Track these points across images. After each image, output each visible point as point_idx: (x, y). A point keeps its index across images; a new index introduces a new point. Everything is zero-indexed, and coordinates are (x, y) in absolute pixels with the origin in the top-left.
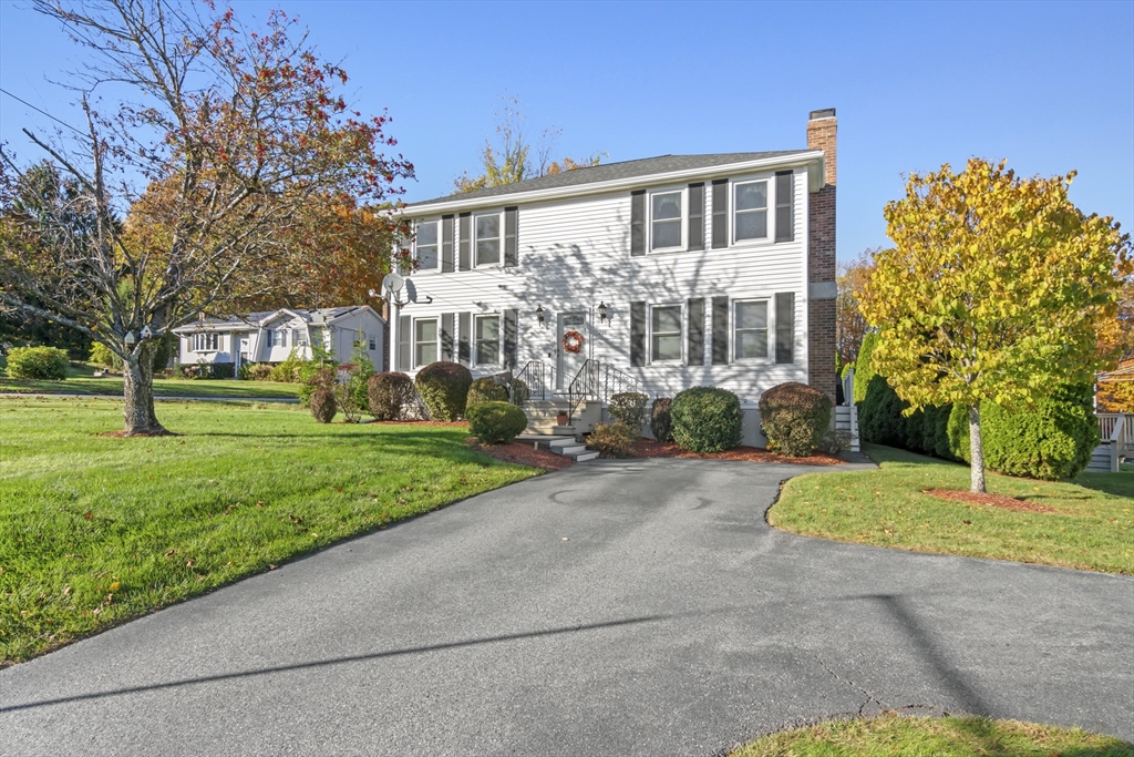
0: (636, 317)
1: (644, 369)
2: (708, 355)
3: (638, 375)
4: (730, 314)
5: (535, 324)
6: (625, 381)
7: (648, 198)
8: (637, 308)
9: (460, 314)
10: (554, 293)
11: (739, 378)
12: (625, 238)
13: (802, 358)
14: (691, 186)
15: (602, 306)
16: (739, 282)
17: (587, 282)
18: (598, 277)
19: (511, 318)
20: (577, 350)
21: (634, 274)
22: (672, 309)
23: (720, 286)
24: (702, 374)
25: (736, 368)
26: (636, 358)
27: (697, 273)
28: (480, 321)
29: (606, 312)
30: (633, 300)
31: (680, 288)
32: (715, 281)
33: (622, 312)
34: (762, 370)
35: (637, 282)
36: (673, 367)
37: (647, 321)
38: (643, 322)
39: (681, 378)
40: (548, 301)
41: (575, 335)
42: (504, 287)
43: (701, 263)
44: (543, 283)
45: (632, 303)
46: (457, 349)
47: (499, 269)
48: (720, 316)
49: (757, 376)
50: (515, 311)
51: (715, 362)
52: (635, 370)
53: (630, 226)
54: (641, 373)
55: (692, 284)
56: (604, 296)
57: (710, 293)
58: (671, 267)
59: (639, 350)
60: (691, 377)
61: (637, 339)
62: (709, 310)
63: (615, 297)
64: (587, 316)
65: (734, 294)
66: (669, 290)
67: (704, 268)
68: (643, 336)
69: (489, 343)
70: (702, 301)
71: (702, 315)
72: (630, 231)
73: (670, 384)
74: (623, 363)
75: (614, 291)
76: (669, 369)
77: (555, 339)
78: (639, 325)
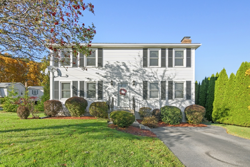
0: (145, 85)
1: (147, 100)
2: (167, 96)
3: (146, 102)
4: (173, 86)
5: (110, 86)
6: (141, 104)
7: (148, 51)
8: (145, 83)
9: (80, 82)
10: (116, 76)
11: (176, 103)
12: (141, 62)
13: (193, 98)
14: (162, 49)
15: (134, 82)
16: (176, 77)
17: (128, 74)
18: (132, 73)
19: (100, 84)
20: (124, 94)
21: (144, 72)
22: (156, 83)
23: (171, 78)
24: (166, 102)
25: (175, 101)
26: (145, 97)
27: (164, 74)
28: (88, 84)
29: (135, 83)
30: (144, 80)
31: (159, 78)
32: (169, 76)
33: (140, 83)
34: (183, 101)
35: (145, 75)
36: (157, 100)
37: (148, 86)
38: (147, 87)
39: (159, 103)
40: (115, 79)
41: (124, 90)
42: (98, 74)
43: (165, 71)
44: (112, 73)
45: (143, 81)
46: (79, 93)
47: (96, 68)
48: (171, 86)
49: (181, 103)
50: (102, 81)
51: (169, 99)
52: (145, 100)
53: (142, 59)
54: (147, 101)
55: (162, 77)
56: (133, 78)
57: (168, 80)
58: (156, 71)
59: (146, 95)
60: (162, 103)
61: (145, 92)
62: (167, 84)
63: (138, 79)
64: (128, 84)
65: (174, 80)
66: (155, 78)
67: (166, 73)
68: (147, 91)
69: (91, 91)
70: (165, 82)
71: (165, 86)
72: (142, 60)
73: (156, 105)
74: (141, 98)
75: (137, 77)
76: (155, 101)
77: (117, 91)
78: (146, 87)
